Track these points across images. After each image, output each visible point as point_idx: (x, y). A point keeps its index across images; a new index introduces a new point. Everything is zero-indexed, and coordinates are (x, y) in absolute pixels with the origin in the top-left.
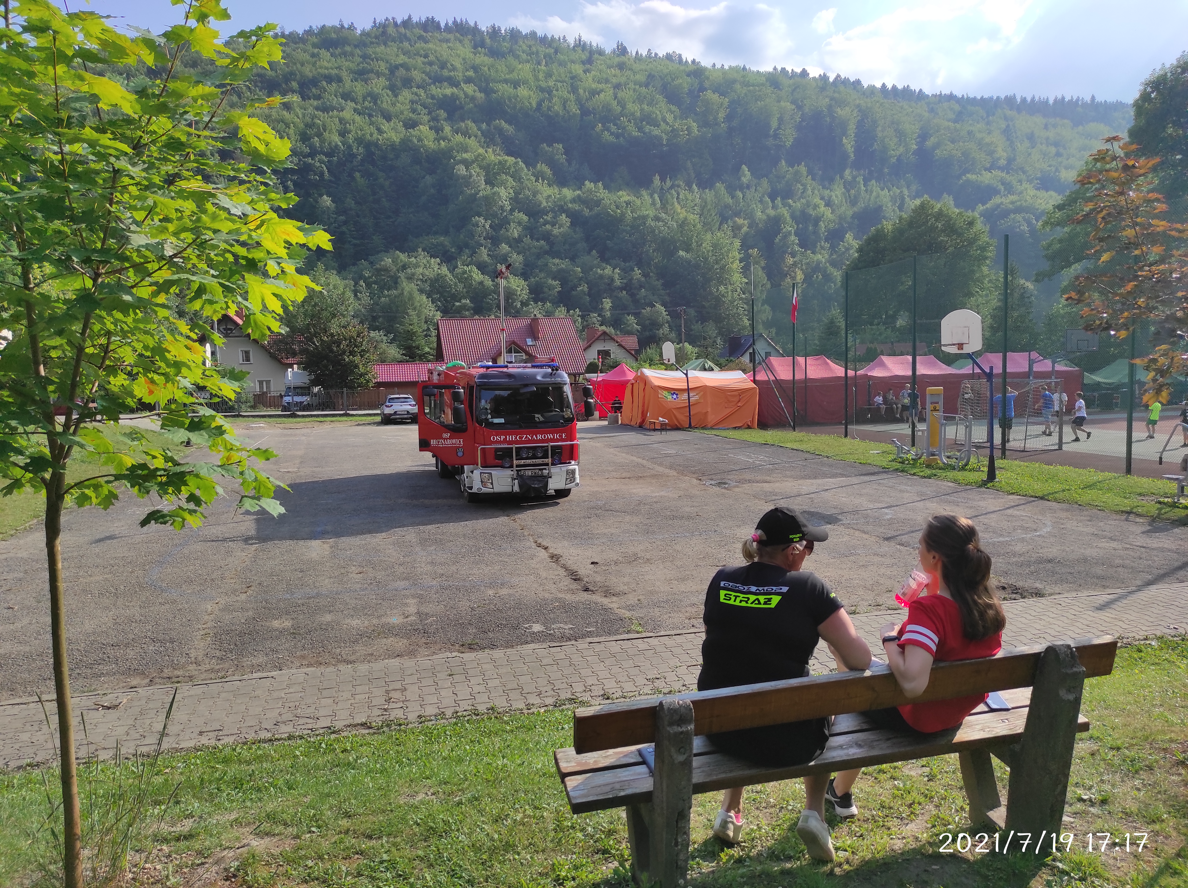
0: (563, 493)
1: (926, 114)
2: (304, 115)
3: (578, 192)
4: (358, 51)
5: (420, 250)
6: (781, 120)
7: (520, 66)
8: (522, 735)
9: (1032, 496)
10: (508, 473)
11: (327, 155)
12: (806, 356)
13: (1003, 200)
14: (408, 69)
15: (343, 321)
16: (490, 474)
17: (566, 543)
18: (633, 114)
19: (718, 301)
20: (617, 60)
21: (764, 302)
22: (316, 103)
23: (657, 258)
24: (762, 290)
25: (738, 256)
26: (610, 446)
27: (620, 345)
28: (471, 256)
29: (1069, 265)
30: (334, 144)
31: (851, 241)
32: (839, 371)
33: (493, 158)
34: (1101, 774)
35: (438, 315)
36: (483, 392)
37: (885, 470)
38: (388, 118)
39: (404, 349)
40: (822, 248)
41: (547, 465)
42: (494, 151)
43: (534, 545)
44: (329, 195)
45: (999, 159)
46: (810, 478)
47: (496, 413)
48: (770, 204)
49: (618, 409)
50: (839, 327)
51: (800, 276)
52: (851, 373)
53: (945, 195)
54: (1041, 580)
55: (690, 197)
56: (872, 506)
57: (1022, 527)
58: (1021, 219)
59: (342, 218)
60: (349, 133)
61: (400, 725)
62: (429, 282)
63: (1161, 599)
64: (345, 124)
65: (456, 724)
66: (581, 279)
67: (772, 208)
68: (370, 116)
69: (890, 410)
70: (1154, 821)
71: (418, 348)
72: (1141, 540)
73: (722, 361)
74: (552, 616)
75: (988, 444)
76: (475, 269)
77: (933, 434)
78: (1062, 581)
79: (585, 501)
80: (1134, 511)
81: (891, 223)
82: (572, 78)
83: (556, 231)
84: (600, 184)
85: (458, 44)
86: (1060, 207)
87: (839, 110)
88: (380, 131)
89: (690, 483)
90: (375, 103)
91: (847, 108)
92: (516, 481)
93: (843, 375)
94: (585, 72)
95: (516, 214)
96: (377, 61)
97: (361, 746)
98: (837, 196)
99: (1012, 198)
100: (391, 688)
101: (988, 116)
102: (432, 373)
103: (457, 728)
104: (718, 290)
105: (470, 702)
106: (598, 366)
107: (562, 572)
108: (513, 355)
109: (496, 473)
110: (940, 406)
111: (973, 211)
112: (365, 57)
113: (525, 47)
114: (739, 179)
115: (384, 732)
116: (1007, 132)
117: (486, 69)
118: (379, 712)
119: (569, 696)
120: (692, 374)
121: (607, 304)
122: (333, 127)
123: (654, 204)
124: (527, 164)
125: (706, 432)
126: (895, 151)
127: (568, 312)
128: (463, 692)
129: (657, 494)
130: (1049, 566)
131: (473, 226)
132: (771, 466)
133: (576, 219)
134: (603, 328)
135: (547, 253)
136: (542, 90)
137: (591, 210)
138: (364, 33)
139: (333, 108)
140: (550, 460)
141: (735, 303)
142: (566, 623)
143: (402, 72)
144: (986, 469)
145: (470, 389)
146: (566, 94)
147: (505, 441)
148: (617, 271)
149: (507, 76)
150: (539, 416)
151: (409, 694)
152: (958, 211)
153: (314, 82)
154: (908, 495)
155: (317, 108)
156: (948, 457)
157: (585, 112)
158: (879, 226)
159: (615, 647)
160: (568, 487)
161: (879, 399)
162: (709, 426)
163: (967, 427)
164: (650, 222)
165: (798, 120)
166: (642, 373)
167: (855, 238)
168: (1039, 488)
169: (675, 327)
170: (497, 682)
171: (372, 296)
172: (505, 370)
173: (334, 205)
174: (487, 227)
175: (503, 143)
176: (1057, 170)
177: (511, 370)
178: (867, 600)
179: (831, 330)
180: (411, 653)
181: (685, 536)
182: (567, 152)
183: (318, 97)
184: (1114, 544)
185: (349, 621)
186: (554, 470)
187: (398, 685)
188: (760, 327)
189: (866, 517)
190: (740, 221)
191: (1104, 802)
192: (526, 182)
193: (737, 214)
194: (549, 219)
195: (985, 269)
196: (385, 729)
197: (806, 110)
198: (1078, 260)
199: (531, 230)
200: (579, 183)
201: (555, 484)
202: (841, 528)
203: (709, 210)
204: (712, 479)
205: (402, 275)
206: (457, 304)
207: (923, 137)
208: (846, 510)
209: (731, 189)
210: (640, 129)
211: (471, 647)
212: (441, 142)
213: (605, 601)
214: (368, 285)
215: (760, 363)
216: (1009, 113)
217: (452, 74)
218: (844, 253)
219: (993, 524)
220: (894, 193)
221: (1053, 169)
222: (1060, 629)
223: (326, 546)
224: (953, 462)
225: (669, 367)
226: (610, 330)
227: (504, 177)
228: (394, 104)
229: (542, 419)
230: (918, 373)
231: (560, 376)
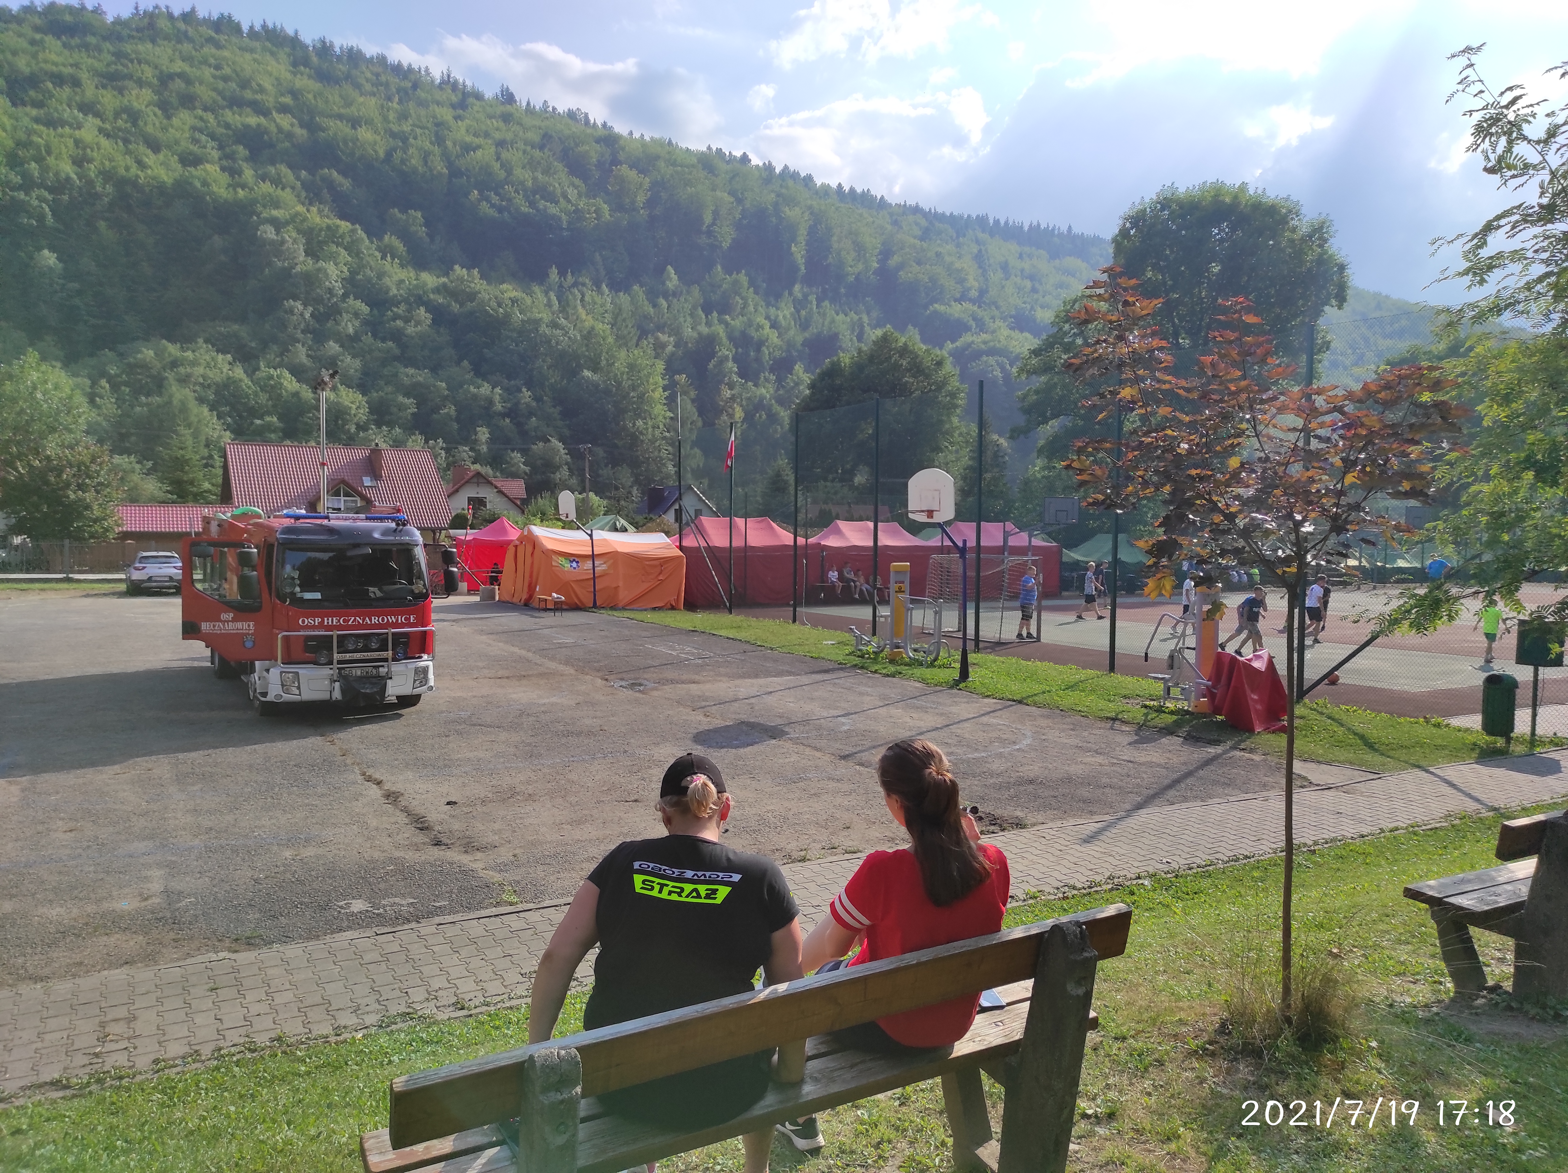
0: (409, 701)
1: (889, 227)
2: (15, 128)
3: (444, 280)
4: (107, 46)
5: (200, 340)
6: (716, 213)
7: (361, 99)
8: (324, 1079)
9: (1009, 700)
10: (326, 671)
11: (51, 190)
12: (746, 516)
13: (975, 338)
14: (188, 81)
15: (69, 438)
16: (297, 673)
17: (410, 775)
18: (522, 183)
19: (634, 439)
20: (500, 109)
21: (695, 444)
22: (34, 112)
23: (554, 377)
24: (691, 429)
25: (661, 382)
26: (482, 632)
27: (501, 492)
28: (282, 355)
29: (1045, 421)
30: (63, 175)
31: (801, 374)
32: (786, 537)
33: (318, 220)
34: (1107, 1077)
35: (227, 436)
36: (288, 553)
37: (841, 667)
38: (155, 147)
39: (170, 484)
40: (767, 380)
41: (386, 660)
42: (320, 211)
43: (360, 779)
44: (52, 249)
45: (970, 289)
46: (749, 677)
47: (307, 586)
48: (704, 321)
49: (495, 580)
50: (786, 482)
51: (739, 414)
52: (801, 541)
53: (910, 327)
54: (1022, 807)
55: (598, 300)
56: (825, 714)
57: (999, 738)
58: (993, 363)
59: (76, 285)
60: (90, 161)
61: (121, 1078)
62: (214, 387)
63: (1151, 826)
64: (84, 149)
65: (217, 1069)
66: (446, 398)
67: (706, 324)
68: (126, 141)
69: (847, 589)
70: (1169, 1139)
71: (192, 483)
72: (1128, 754)
73: (639, 518)
74: (382, 886)
75: (960, 635)
76: (287, 374)
77: (899, 619)
78: (1045, 807)
79: (442, 712)
80: (1120, 716)
81: (848, 355)
82: (437, 125)
83: (410, 330)
84: (476, 272)
85: (268, 57)
86: (1036, 352)
87: (787, 209)
88: (141, 164)
89: (592, 684)
90: (135, 124)
91: (797, 209)
92: (337, 684)
93: (792, 543)
94: (457, 118)
95: (351, 301)
96: (140, 62)
97: (48, 1120)
98: (784, 317)
99: (984, 336)
100: (110, 1017)
101: (958, 237)
102: (208, 523)
103: (219, 1076)
104: (634, 424)
105: (242, 1031)
106: (467, 519)
107: (402, 818)
108: (342, 498)
109: (306, 672)
110: (906, 586)
111: (941, 349)
112: (119, 55)
113: (369, 75)
114: (664, 284)
115: (90, 1093)
116: (979, 258)
117: (310, 96)
118: (86, 1060)
119: (403, 1009)
120: (599, 535)
121: (483, 434)
122: (64, 150)
123: (549, 305)
124: (370, 234)
125: (615, 613)
126: (853, 268)
127: (426, 442)
128: (233, 1015)
129: (546, 701)
130: (1030, 788)
131: (286, 312)
132: (700, 661)
133: (439, 315)
134: (477, 467)
135: (396, 358)
136: (393, 135)
137: (462, 305)
138: (118, 22)
139: (62, 123)
140: (390, 652)
141: (657, 444)
142: (403, 896)
143: (178, 85)
144: (958, 665)
145: (267, 549)
146: (427, 145)
147: (321, 626)
148: (498, 390)
149: (342, 111)
150: (376, 590)
151: (139, 1026)
152: (924, 348)
153: (33, 81)
154: (869, 698)
155: (37, 120)
156: (915, 650)
157: (455, 172)
158: (835, 359)
159: (476, 929)
160: (417, 691)
161: (833, 575)
162: (621, 605)
163: (936, 613)
164: (544, 329)
165: (738, 216)
166: (529, 531)
167: (806, 371)
168: (1017, 689)
169: (576, 470)
170: (289, 996)
171: (120, 402)
172: (325, 522)
173: (60, 265)
174: (307, 315)
175: (333, 201)
176: (1032, 308)
177: (333, 523)
178: (820, 841)
179: (777, 486)
180: (149, 958)
181: (583, 760)
182: (427, 224)
183: (38, 104)
184: (1100, 759)
185: (45, 910)
186: (397, 668)
187: (122, 1012)
188: (689, 475)
189: (819, 728)
190: (664, 338)
191: (1111, 1116)
192: (368, 258)
193: (660, 328)
194: (400, 312)
195: (955, 420)
196: (94, 1087)
197: (748, 205)
198: (1055, 416)
199: (374, 326)
200: (445, 267)
201: (395, 689)
202: (788, 745)
203: (624, 320)
204: (622, 679)
205: (170, 375)
206: (258, 422)
207: (886, 254)
208: (794, 719)
209: (652, 296)
210: (532, 204)
211: (250, 943)
212: (240, 190)
213: (465, 859)
214: (115, 387)
215: (688, 524)
216: (981, 235)
217: (258, 97)
218: (793, 388)
219: (967, 736)
220: (852, 319)
221: (1029, 307)
222: (1046, 870)
223: (15, 789)
224: (920, 656)
225: (567, 525)
226: (487, 470)
227: (334, 248)
228: (164, 129)
229: (379, 594)
230: (879, 544)
231: (408, 533)
